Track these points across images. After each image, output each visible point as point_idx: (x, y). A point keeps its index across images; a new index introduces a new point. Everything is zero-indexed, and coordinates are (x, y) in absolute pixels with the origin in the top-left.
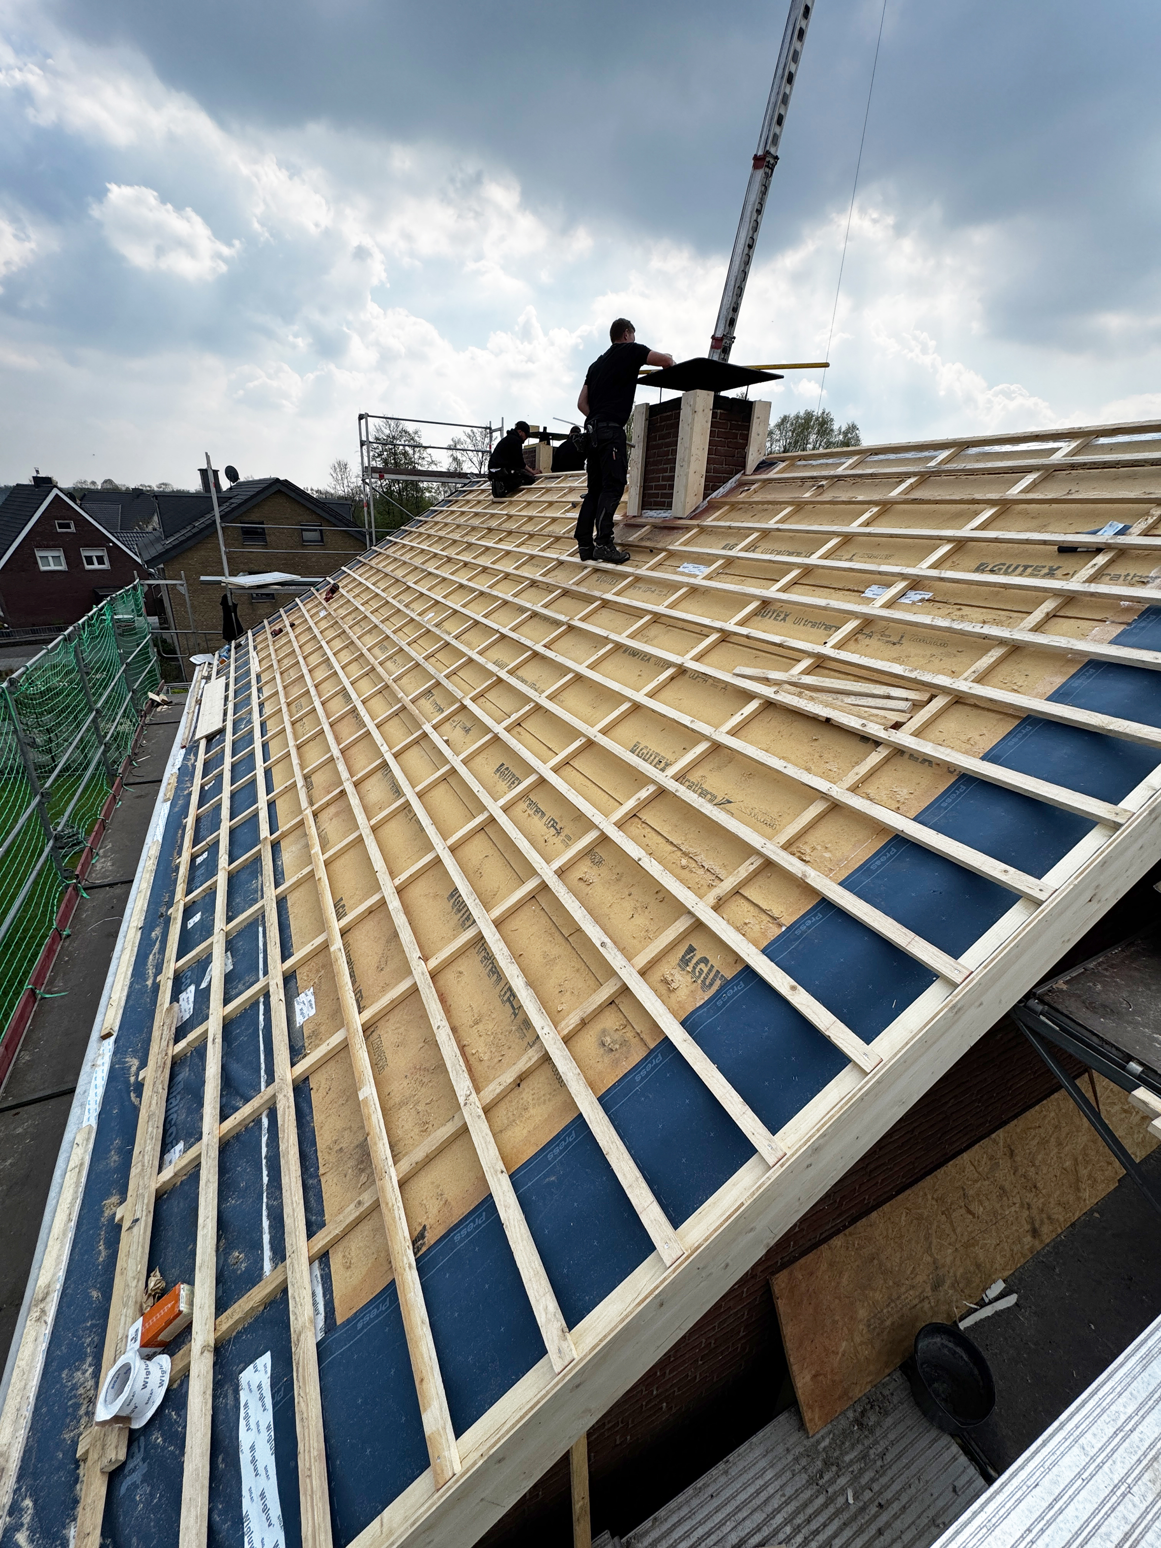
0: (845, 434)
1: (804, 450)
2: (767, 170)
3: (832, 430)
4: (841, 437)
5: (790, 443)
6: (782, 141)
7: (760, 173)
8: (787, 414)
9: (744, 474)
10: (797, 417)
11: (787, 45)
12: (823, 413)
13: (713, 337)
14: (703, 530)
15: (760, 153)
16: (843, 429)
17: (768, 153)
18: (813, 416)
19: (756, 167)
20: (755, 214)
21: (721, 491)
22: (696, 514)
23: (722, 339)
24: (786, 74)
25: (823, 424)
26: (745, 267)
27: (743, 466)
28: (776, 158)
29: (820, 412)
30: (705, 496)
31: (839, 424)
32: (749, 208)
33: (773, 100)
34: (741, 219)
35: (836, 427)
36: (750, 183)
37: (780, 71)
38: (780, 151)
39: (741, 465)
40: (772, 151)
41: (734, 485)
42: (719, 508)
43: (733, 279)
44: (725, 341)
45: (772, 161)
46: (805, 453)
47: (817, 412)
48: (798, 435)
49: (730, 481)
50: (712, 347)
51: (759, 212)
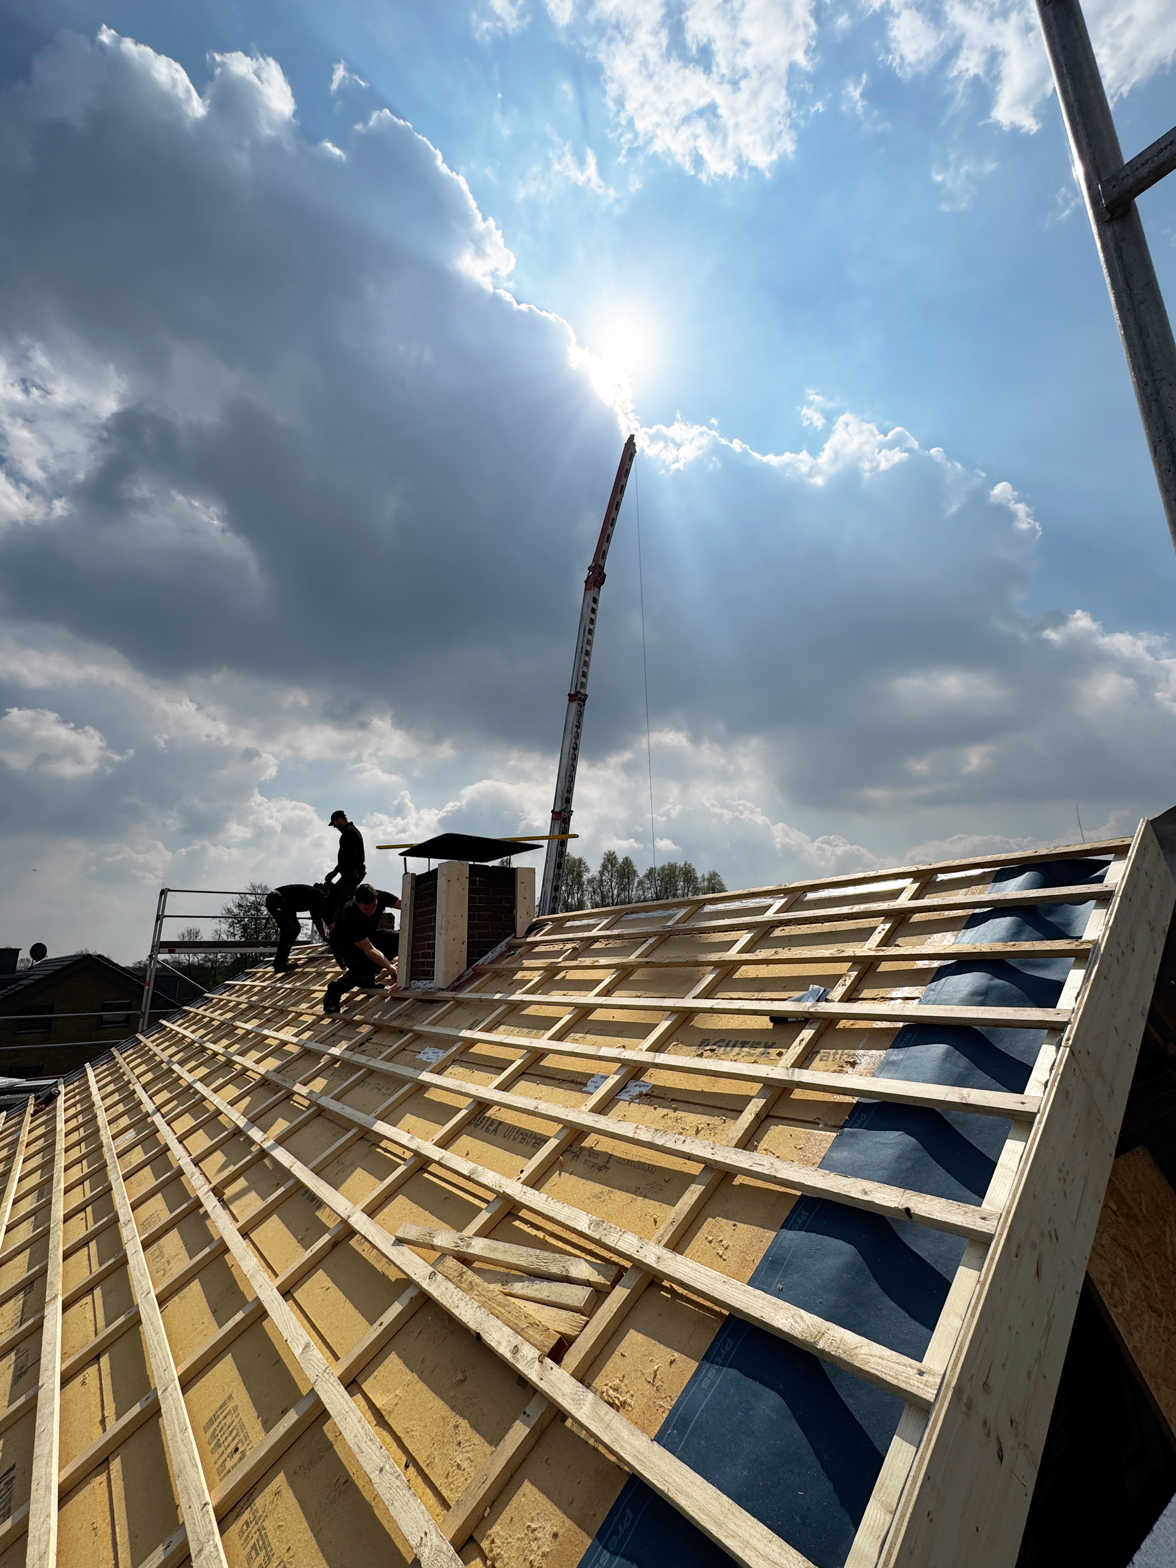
0: (710, 880)
1: (675, 896)
2: (579, 702)
3: (697, 878)
4: (706, 883)
5: (660, 891)
6: (588, 687)
7: (574, 705)
8: (653, 866)
9: (515, 937)
10: (663, 869)
11: (581, 636)
12: (686, 864)
13: (553, 812)
14: (459, 1004)
15: (573, 692)
16: (706, 876)
17: (578, 693)
18: (676, 867)
19: (570, 700)
20: (575, 730)
21: (490, 956)
22: (458, 985)
23: (560, 813)
24: (584, 651)
25: (688, 874)
26: (573, 762)
27: (514, 930)
28: (586, 696)
29: (682, 866)
30: (470, 964)
31: (701, 872)
32: (570, 725)
33: (577, 664)
34: (565, 731)
35: (699, 875)
36: (568, 710)
37: (579, 650)
38: (588, 691)
39: (512, 928)
40: (582, 691)
41: (504, 949)
42: (482, 975)
43: (563, 770)
44: (563, 814)
45: (583, 697)
46: (676, 900)
47: (681, 864)
48: (666, 883)
49: (499, 946)
51: (578, 727)
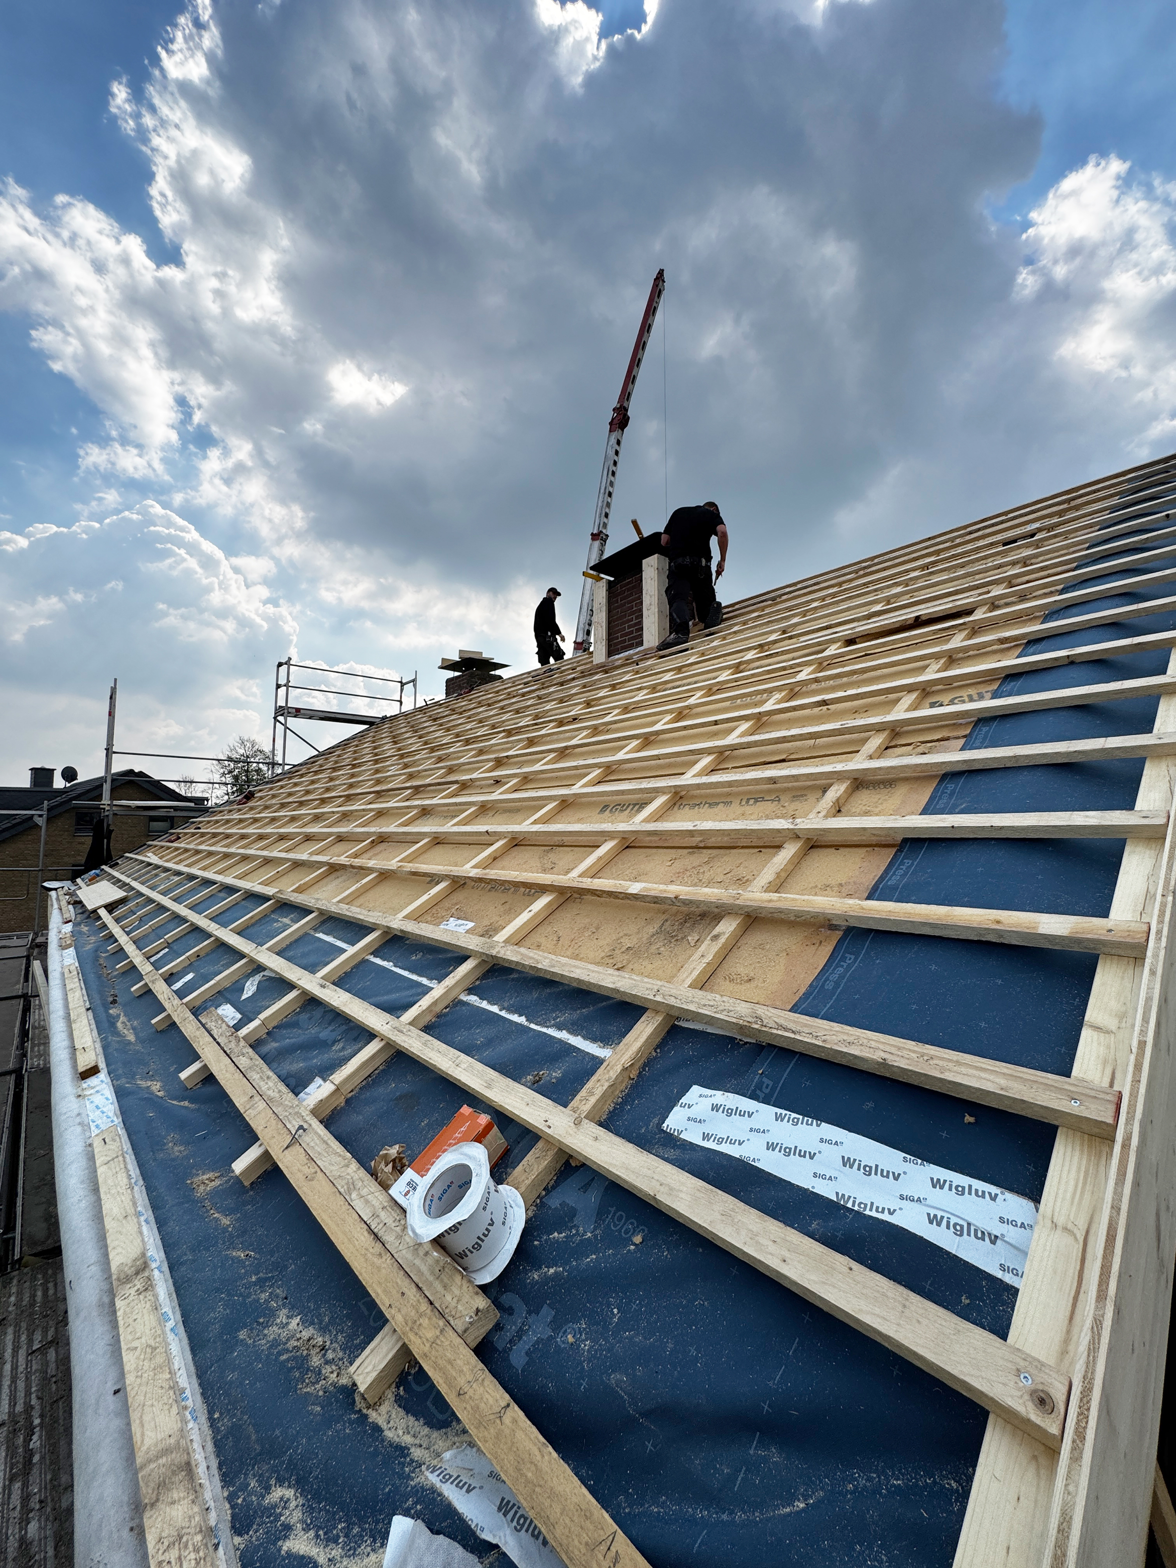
7: (597, 544)
13: (575, 642)
15: (595, 532)
17: (601, 532)
19: (593, 539)
23: (582, 643)
24: (607, 492)
28: (607, 536)
33: (600, 504)
37: (602, 491)
40: (604, 531)
50: (575, 649)
